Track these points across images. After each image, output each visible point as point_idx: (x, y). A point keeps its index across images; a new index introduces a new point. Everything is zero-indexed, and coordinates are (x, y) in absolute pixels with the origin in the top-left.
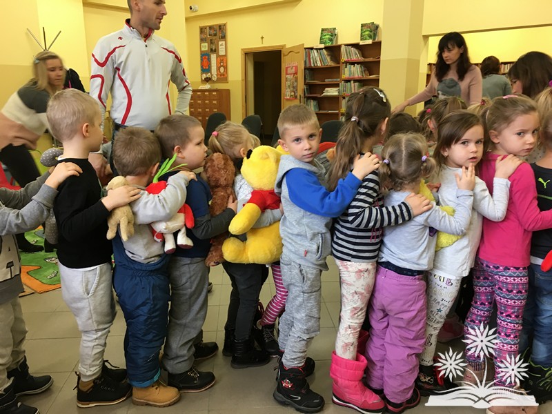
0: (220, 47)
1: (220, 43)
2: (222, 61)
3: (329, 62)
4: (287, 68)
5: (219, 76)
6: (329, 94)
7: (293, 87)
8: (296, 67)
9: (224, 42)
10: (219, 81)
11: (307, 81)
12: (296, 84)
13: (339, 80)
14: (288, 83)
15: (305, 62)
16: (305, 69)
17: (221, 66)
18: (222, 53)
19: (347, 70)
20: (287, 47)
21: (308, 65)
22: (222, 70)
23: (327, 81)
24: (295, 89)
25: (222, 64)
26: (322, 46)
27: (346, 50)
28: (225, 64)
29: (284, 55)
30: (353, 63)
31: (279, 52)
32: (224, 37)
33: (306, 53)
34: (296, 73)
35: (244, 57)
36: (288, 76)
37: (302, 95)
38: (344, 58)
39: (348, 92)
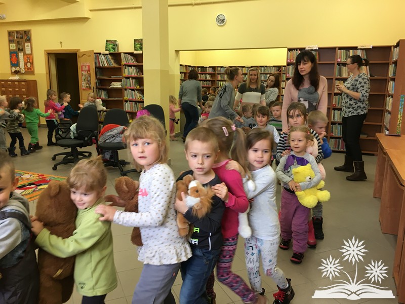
0: (26, 47)
1: (26, 44)
2: (28, 58)
3: (113, 64)
4: (82, 66)
5: (26, 70)
6: (114, 86)
7: (88, 81)
8: (89, 66)
9: (29, 44)
10: (26, 73)
11: (98, 77)
12: (89, 78)
13: (121, 77)
14: (84, 77)
15: (96, 63)
16: (96, 68)
17: (28, 62)
18: (28, 51)
19: (126, 70)
20: (81, 51)
21: (98, 65)
22: (29, 65)
23: (113, 77)
24: (89, 82)
25: (28, 60)
26: (107, 52)
27: (125, 57)
28: (31, 61)
29: (79, 57)
30: (131, 66)
31: (75, 54)
32: (29, 40)
33: (96, 56)
34: (89, 70)
35: (47, 56)
36: (83, 72)
37: (95, 87)
38: (124, 62)
39: (128, 86)
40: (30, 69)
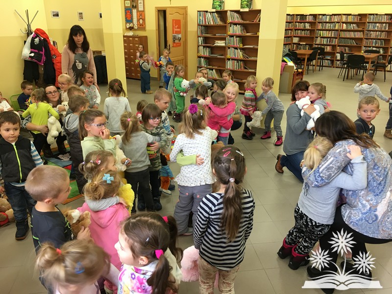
0: (139, 5)
1: (139, 1)
2: (141, 15)
3: (219, 22)
5: (139, 26)
6: (218, 45)
9: (142, 1)
10: (139, 29)
11: (203, 35)
13: (225, 35)
15: (202, 21)
16: (202, 26)
17: (140, 18)
18: (141, 9)
19: (231, 28)
21: (204, 24)
22: (141, 21)
23: (218, 35)
26: (214, 10)
27: (231, 15)
28: (143, 17)
30: (236, 24)
33: (203, 14)
35: (157, 13)
38: (229, 20)
39: (232, 44)
40: (142, 25)
